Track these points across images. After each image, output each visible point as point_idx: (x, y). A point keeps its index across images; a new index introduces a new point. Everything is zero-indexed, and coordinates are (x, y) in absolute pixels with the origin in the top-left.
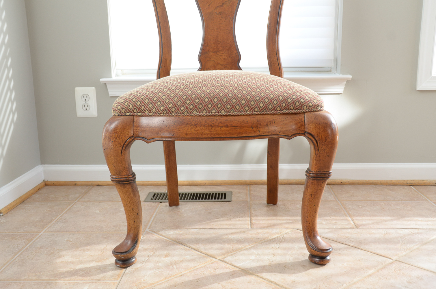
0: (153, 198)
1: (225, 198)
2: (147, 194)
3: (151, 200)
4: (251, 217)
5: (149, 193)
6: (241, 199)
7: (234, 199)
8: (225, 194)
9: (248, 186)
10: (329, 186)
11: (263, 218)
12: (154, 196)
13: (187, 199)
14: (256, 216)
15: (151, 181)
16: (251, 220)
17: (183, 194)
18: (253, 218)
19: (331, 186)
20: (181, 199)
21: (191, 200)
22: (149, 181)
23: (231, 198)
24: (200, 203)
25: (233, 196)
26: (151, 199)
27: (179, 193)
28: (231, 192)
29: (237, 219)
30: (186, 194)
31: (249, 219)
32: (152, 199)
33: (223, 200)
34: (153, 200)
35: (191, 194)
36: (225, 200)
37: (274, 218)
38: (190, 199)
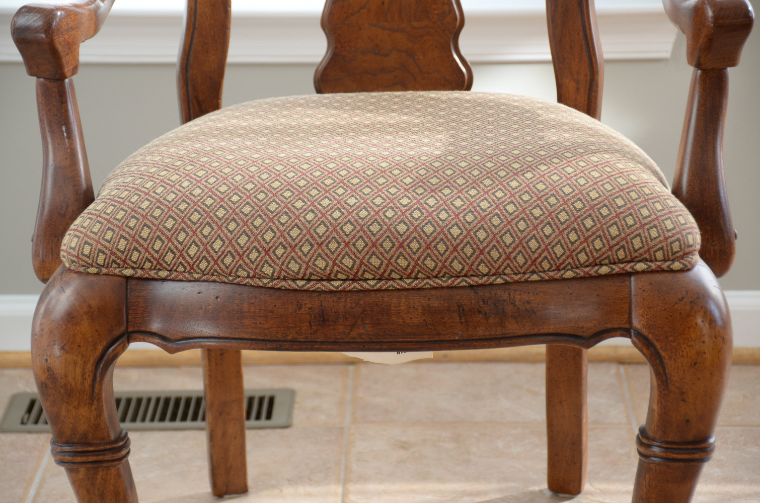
0: (26, 417)
1: (269, 416)
2: (5, 401)
3: (22, 423)
4: (346, 482)
5: (14, 399)
6: (323, 418)
7: (298, 417)
8: (272, 400)
9: (351, 368)
10: (622, 369)
11: (382, 487)
12: (29, 410)
13: (143, 420)
14: (363, 479)
15: (16, 353)
16: (345, 495)
17: (129, 401)
18: (352, 487)
19: (630, 369)
20: (123, 420)
21: (156, 424)
22: (8, 353)
23: (290, 414)
24: (186, 433)
25: (296, 406)
26: (19, 421)
27: (116, 396)
28: (292, 393)
29: (301, 489)
30: (139, 401)
31: (339, 489)
32: (25, 421)
33: (263, 422)
34: (30, 426)
35: (158, 400)
36: (268, 423)
37: (417, 486)
38: (152, 420)
